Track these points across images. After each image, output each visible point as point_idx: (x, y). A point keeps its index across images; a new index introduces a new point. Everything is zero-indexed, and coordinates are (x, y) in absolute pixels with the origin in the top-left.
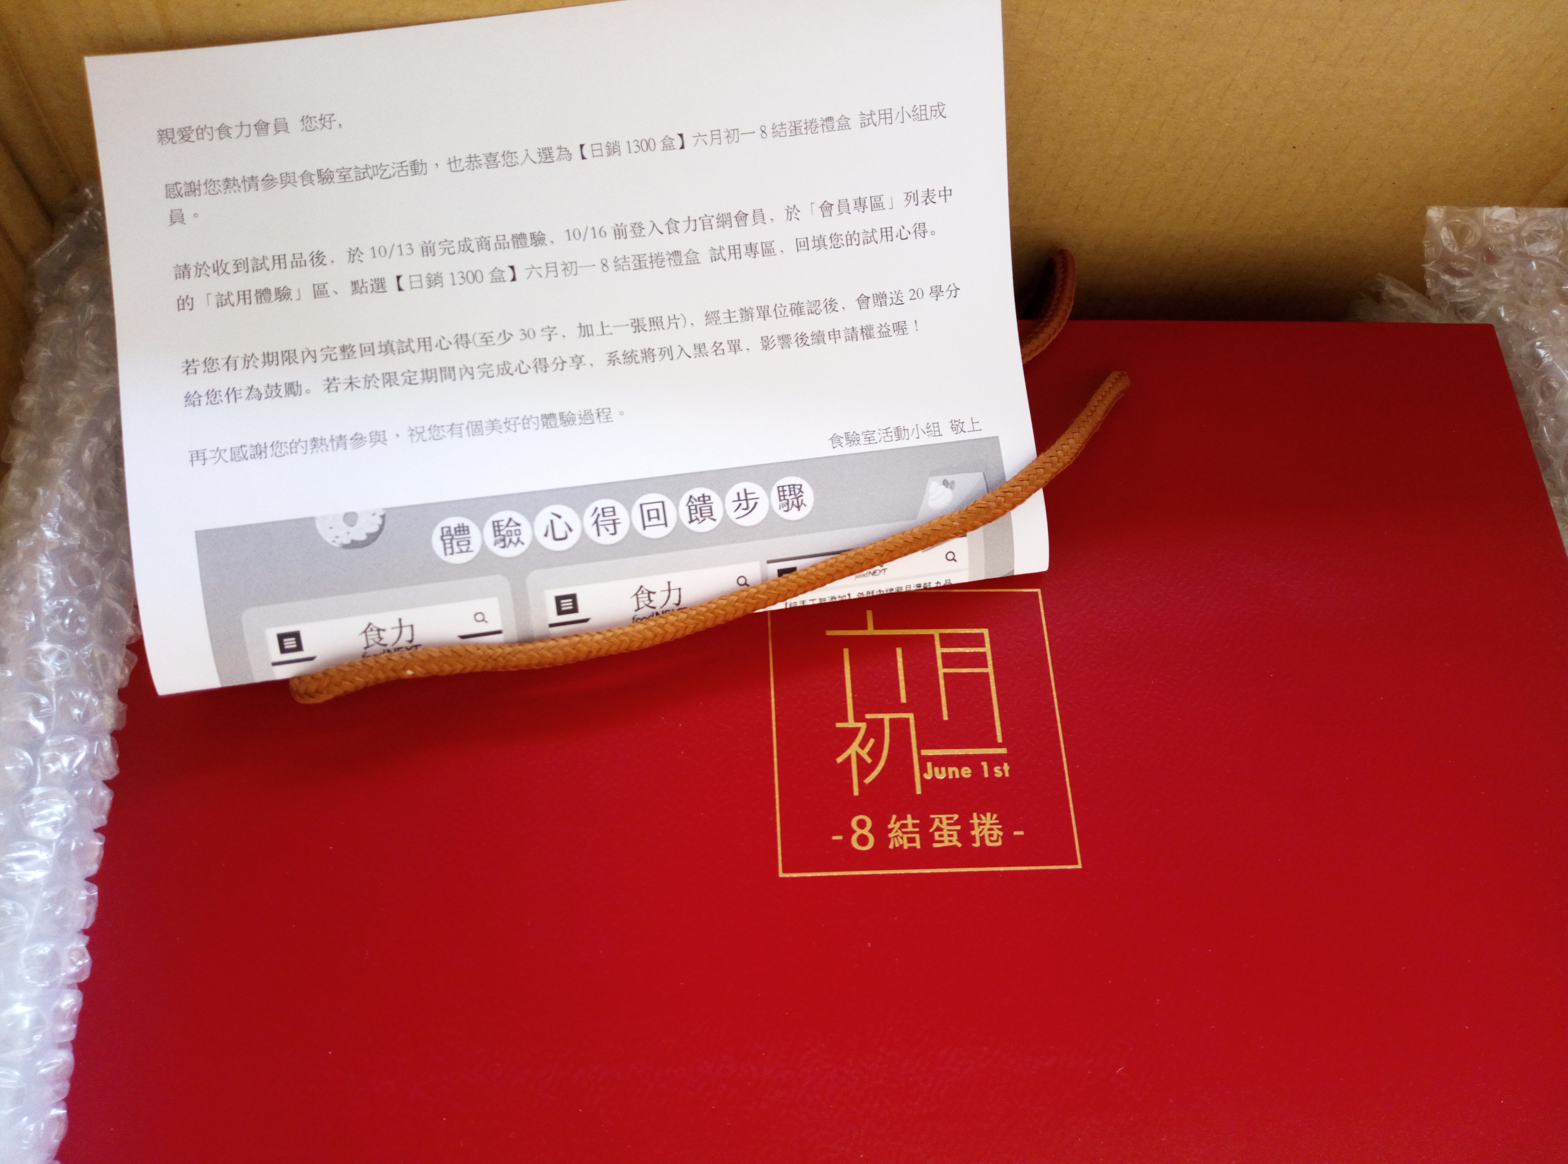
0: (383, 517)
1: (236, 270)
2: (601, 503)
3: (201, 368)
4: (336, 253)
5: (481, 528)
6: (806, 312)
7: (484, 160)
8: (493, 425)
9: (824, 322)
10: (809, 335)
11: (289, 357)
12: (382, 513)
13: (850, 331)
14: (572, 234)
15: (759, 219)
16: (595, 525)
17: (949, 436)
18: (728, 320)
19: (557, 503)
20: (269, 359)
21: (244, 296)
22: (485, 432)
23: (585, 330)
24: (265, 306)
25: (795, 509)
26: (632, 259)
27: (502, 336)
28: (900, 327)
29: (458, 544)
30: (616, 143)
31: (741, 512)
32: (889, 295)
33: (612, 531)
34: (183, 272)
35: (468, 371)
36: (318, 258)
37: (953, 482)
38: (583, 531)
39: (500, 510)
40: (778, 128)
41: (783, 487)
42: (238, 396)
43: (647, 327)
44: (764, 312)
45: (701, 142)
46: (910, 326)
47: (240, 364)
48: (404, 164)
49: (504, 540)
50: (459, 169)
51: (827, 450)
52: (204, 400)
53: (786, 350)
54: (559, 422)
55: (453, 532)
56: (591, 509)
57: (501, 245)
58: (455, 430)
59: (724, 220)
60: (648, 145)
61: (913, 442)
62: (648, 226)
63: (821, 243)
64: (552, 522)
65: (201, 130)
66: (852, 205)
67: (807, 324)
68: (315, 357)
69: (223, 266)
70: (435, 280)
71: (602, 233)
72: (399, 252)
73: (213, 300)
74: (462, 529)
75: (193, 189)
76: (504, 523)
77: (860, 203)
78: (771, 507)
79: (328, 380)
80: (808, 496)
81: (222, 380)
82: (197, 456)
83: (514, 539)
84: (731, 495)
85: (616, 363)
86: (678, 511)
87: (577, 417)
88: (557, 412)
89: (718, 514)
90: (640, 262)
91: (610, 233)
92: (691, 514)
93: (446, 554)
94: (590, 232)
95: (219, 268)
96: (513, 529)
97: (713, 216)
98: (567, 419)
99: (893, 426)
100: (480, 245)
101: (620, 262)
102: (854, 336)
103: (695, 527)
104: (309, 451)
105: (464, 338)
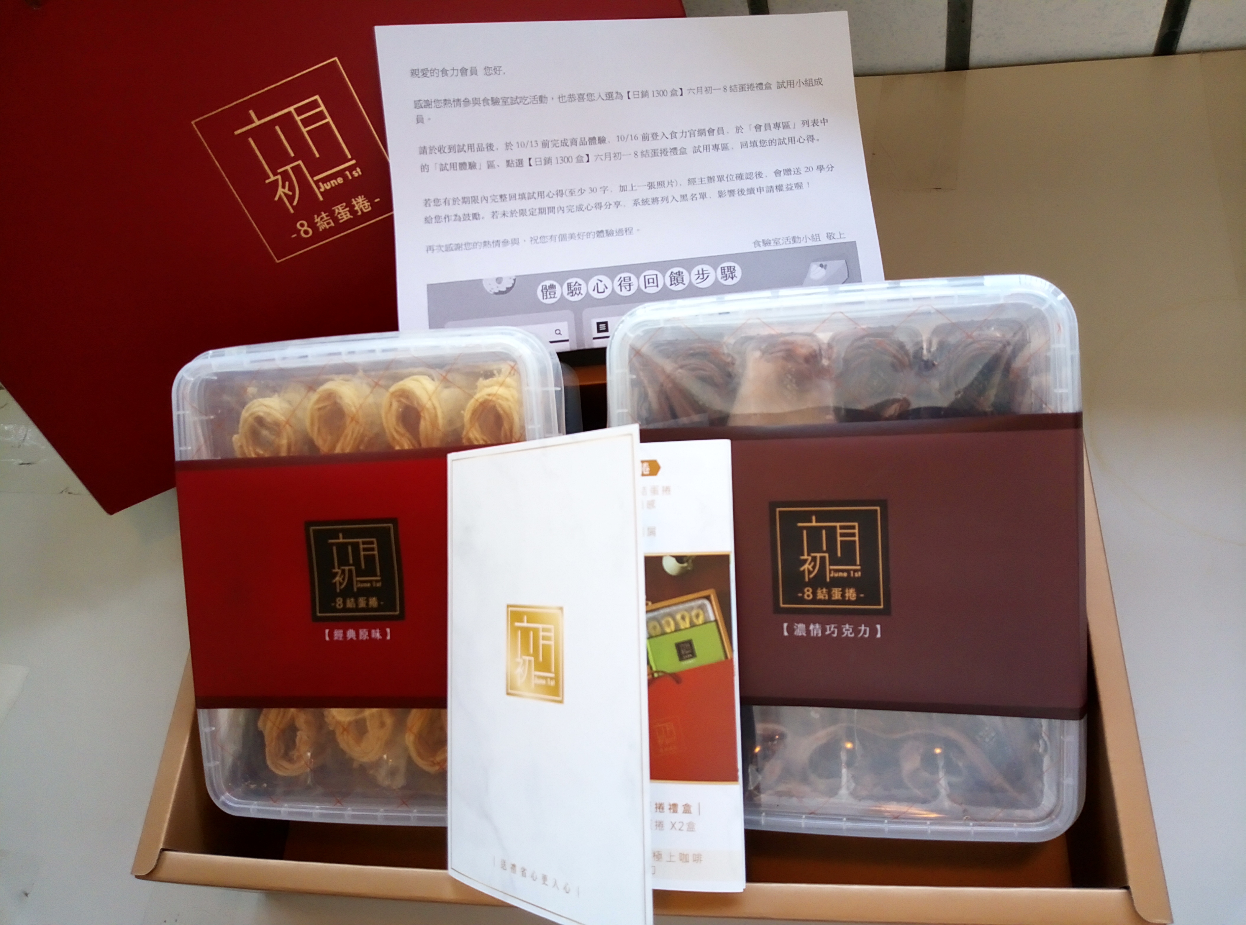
0: (515, 280)
1: (449, 151)
2: (623, 275)
3: (432, 204)
4: (499, 145)
5: (562, 286)
6: (745, 178)
7: (577, 97)
8: (572, 236)
9: (754, 183)
10: (745, 189)
11: (475, 200)
12: (514, 278)
13: (770, 188)
14: (620, 138)
15: (720, 132)
16: (620, 286)
17: (825, 241)
18: (701, 183)
19: (601, 274)
20: (465, 200)
21: (453, 166)
22: (567, 239)
23: (623, 189)
24: (463, 172)
25: (730, 279)
26: (651, 151)
27: (580, 191)
28: (799, 186)
29: (550, 294)
30: (647, 92)
31: (699, 280)
32: (792, 170)
33: (628, 288)
34: (423, 151)
35: (562, 209)
36: (490, 147)
37: (826, 265)
38: (613, 289)
39: (572, 277)
40: (733, 88)
41: (724, 267)
42: (450, 219)
43: (656, 186)
44: (721, 178)
45: (691, 93)
46: (805, 185)
47: (451, 202)
48: (536, 97)
49: (572, 292)
50: (564, 101)
51: (752, 249)
52: (434, 220)
53: (732, 197)
54: (605, 235)
55: (548, 288)
56: (618, 278)
57: (583, 143)
58: (553, 238)
59: (701, 132)
60: (663, 93)
61: (803, 244)
62: (660, 134)
63: (755, 144)
64: (597, 284)
65: (433, 71)
66: (772, 126)
67: (745, 184)
68: (487, 200)
69: (443, 149)
70: (548, 161)
71: (636, 138)
72: (531, 146)
73: (438, 167)
74: (552, 287)
75: (428, 104)
76: (573, 284)
77: (777, 125)
78: (716, 278)
79: (493, 212)
80: (738, 273)
81: (442, 210)
82: (430, 248)
83: (578, 292)
84: (695, 271)
85: (638, 205)
86: (664, 279)
87: (615, 232)
88: (604, 230)
89: (686, 281)
90: (655, 153)
91: (640, 138)
92: (671, 281)
93: (543, 298)
94: (630, 137)
95: (441, 149)
96: (577, 287)
97: (695, 130)
98: (609, 233)
99: (792, 236)
100: (572, 143)
101: (644, 153)
102: (772, 190)
103: (673, 288)
104: (482, 247)
105: (561, 192)
